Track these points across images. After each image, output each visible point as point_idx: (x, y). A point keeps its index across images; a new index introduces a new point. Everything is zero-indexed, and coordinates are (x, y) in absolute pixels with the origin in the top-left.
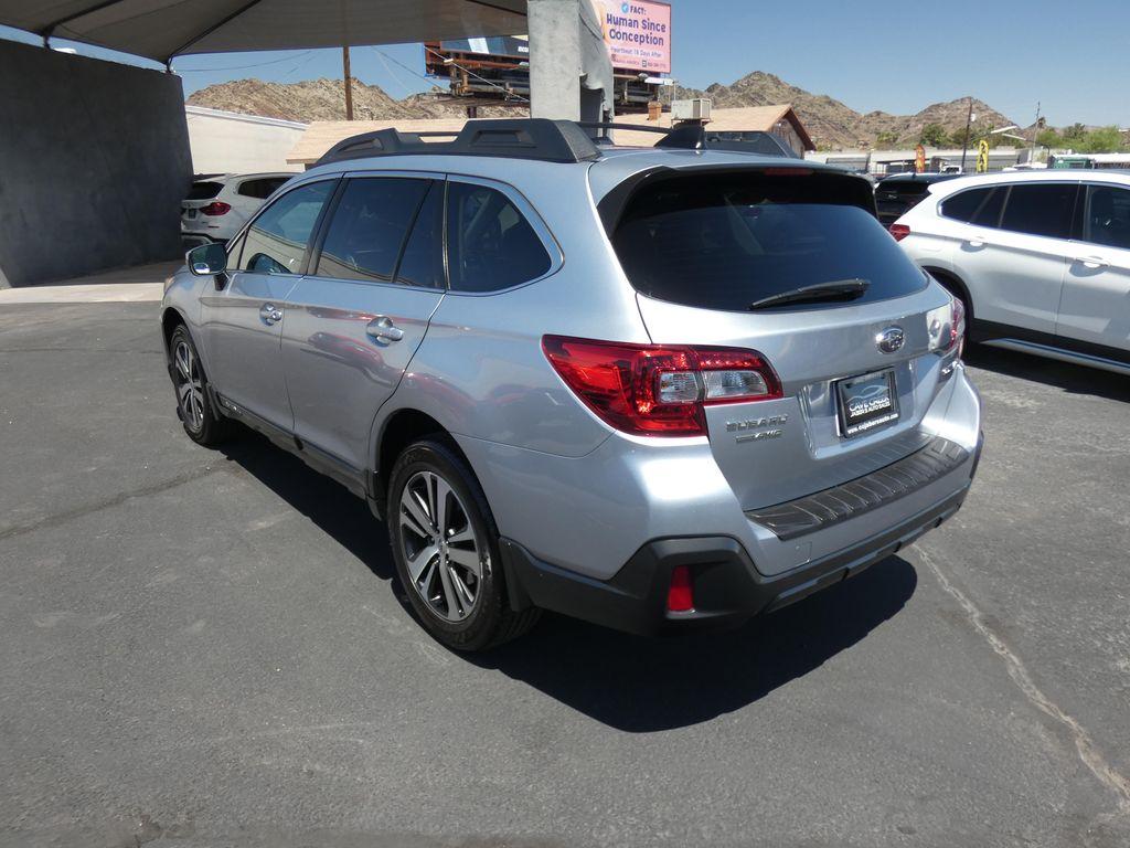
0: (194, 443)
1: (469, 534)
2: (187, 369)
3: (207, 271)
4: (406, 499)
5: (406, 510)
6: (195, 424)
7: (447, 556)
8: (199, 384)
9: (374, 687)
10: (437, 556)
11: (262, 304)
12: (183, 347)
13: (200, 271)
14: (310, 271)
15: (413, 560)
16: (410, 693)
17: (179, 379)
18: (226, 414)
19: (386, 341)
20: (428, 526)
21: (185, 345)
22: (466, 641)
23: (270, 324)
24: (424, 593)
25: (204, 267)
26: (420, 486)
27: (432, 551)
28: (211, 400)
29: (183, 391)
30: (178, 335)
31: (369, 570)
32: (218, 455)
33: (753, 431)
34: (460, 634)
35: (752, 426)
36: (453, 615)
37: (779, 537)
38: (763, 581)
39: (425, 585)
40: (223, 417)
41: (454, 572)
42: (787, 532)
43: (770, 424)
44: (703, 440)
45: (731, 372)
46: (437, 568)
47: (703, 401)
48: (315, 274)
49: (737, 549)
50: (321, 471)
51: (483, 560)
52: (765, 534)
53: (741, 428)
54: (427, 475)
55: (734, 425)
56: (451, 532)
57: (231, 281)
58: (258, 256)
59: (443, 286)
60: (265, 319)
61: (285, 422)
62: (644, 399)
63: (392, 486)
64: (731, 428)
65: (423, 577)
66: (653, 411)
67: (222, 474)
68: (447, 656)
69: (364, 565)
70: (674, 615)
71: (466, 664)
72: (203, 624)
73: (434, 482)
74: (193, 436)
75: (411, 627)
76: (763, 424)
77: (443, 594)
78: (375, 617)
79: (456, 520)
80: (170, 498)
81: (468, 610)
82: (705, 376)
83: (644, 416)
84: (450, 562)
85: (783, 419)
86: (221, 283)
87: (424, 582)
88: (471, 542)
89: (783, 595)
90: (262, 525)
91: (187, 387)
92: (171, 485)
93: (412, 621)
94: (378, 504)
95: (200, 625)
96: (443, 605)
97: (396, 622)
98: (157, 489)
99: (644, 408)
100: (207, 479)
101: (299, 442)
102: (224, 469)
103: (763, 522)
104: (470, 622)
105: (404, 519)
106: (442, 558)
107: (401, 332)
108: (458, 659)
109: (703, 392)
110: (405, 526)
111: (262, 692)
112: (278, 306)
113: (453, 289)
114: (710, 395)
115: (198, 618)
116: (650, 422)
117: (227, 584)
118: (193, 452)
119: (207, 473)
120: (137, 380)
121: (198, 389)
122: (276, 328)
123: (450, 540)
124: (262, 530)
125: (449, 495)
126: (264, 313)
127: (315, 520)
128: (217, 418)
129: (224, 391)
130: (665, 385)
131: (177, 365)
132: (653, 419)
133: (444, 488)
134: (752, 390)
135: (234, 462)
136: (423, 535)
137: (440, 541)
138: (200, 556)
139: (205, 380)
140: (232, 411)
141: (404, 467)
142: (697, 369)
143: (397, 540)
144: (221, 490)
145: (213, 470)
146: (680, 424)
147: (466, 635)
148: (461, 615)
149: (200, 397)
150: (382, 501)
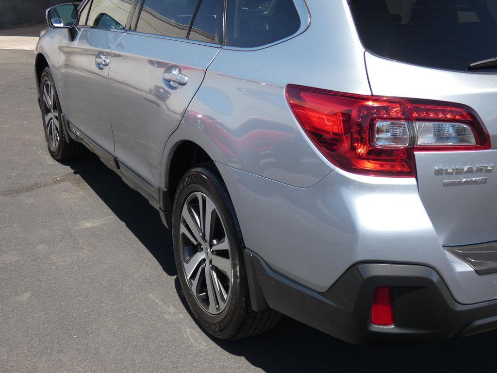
0: (52, 159)
1: (225, 245)
2: (50, 103)
3: (62, 25)
4: (185, 213)
5: (185, 222)
6: (54, 144)
7: (211, 262)
8: (56, 114)
9: (144, 359)
10: (204, 260)
11: (97, 53)
12: (48, 85)
13: (56, 25)
14: (133, 28)
15: (187, 262)
16: (171, 365)
17: (46, 110)
18: (73, 137)
19: (176, 85)
20: (198, 235)
21: (49, 83)
22: (220, 330)
23: (101, 69)
24: (194, 289)
25: (60, 22)
26: (194, 204)
27: (200, 256)
28: (65, 125)
29: (47, 119)
30: (45, 75)
31: (160, 267)
32: (68, 170)
33: (459, 176)
34: (216, 324)
35: (459, 172)
36: (212, 310)
37: (476, 271)
38: (459, 308)
39: (195, 282)
40: (71, 140)
41: (215, 274)
42: (485, 268)
43: (476, 172)
44: (412, 181)
45: (444, 124)
46: (203, 270)
47: (414, 147)
48: (135, 30)
49: (435, 278)
50: (132, 186)
51: (234, 267)
52: (463, 267)
53: (447, 173)
54: (199, 195)
55: (442, 170)
56: (215, 242)
57: (80, 33)
58: (102, 14)
59: (221, 42)
60: (98, 64)
61: (109, 147)
62: (362, 142)
63: (176, 201)
64: (439, 172)
65: (193, 276)
66: (369, 153)
67: (67, 185)
68: (205, 341)
69: (157, 263)
70: (376, 328)
71: (219, 348)
72: (29, 296)
73: (204, 201)
74: (51, 153)
75: (183, 315)
76: (470, 171)
77: (206, 291)
78: (157, 304)
79: (217, 233)
80: (27, 199)
81: (223, 306)
82: (417, 125)
83: (360, 157)
84: (213, 266)
85: (489, 168)
86: (73, 35)
87: (194, 280)
88: (226, 251)
89: (478, 323)
90: (88, 225)
91: (50, 115)
92: (29, 189)
93: (185, 311)
94: (165, 215)
95: (26, 296)
96: (206, 300)
97: (172, 310)
98: (18, 192)
99: (361, 150)
100: (56, 187)
101: (116, 161)
102: (70, 181)
103: (464, 257)
104: (223, 315)
105: (183, 229)
106: (207, 262)
107: (186, 78)
108: (214, 345)
109: (413, 140)
110: (184, 235)
111: (60, 351)
112: (108, 54)
113: (227, 45)
114: (420, 142)
115: (26, 291)
116: (366, 162)
117: (53, 267)
118: (50, 166)
119: (57, 182)
120: (22, 109)
121: (56, 118)
122: (105, 72)
123: (214, 248)
124: (87, 229)
125: (214, 212)
126: (99, 60)
127: (128, 225)
128: (68, 142)
129: (72, 120)
130: (379, 131)
131: (44, 98)
132: (368, 160)
133: (211, 206)
134: (461, 140)
135: (78, 176)
136: (195, 243)
137: (207, 248)
138: (38, 244)
139: (60, 111)
140: (77, 136)
141: (184, 187)
142: (410, 119)
143: (177, 245)
144: (64, 196)
145: (63, 180)
146: (393, 166)
147: (220, 326)
148: (218, 309)
149: (57, 123)
150: (169, 212)
